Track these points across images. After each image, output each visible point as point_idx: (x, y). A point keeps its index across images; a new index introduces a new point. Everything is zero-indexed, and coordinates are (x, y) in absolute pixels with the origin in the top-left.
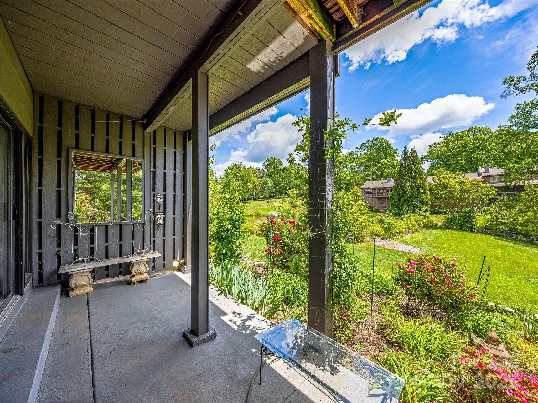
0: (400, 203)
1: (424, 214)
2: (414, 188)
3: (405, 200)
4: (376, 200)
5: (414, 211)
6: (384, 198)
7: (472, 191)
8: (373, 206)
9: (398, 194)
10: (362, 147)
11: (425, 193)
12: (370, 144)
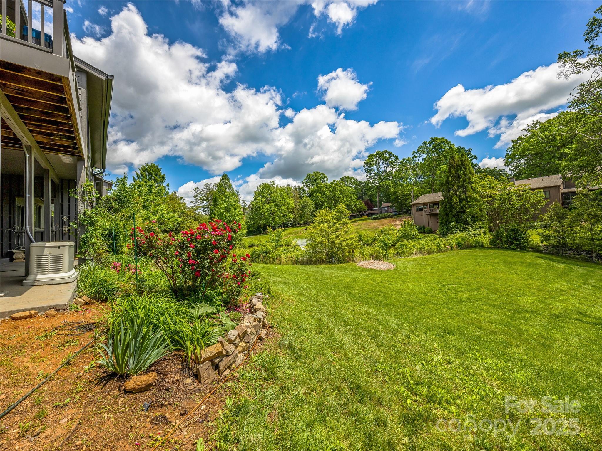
0: (448, 220)
3: (454, 216)
4: (429, 218)
5: (465, 229)
8: (426, 226)
9: (446, 208)
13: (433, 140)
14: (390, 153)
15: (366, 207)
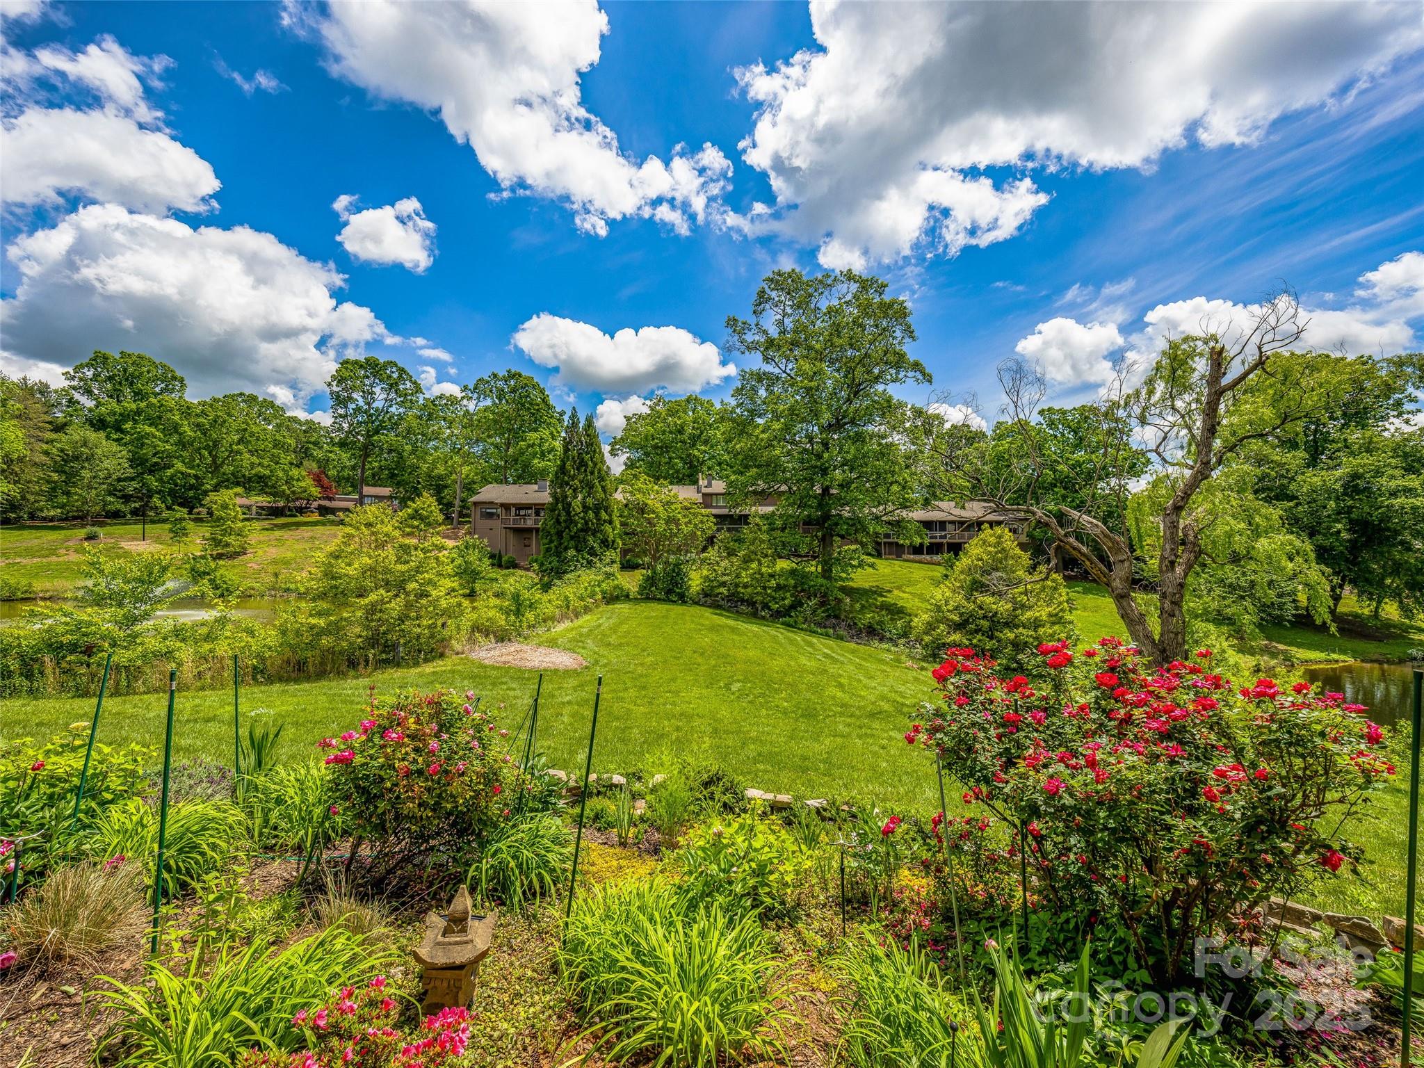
0: (561, 544)
1: (608, 569)
2: (590, 508)
3: (572, 538)
4: (511, 535)
5: (590, 564)
6: (529, 530)
7: (683, 520)
8: (503, 553)
9: (558, 522)
10: (479, 389)
11: (611, 522)
12: (500, 384)
13: (512, 376)
14: (402, 371)
15: (318, 489)
